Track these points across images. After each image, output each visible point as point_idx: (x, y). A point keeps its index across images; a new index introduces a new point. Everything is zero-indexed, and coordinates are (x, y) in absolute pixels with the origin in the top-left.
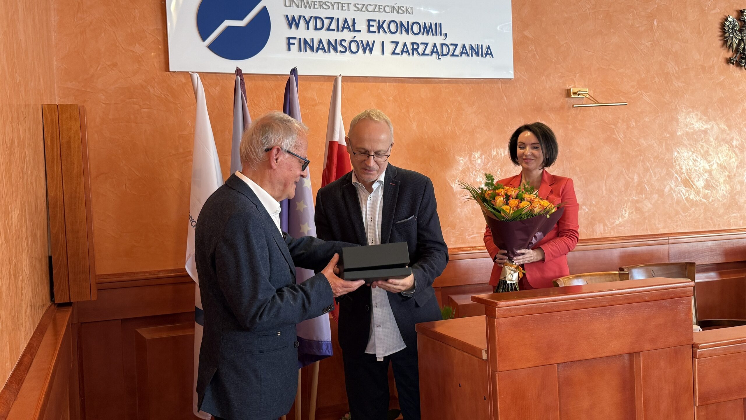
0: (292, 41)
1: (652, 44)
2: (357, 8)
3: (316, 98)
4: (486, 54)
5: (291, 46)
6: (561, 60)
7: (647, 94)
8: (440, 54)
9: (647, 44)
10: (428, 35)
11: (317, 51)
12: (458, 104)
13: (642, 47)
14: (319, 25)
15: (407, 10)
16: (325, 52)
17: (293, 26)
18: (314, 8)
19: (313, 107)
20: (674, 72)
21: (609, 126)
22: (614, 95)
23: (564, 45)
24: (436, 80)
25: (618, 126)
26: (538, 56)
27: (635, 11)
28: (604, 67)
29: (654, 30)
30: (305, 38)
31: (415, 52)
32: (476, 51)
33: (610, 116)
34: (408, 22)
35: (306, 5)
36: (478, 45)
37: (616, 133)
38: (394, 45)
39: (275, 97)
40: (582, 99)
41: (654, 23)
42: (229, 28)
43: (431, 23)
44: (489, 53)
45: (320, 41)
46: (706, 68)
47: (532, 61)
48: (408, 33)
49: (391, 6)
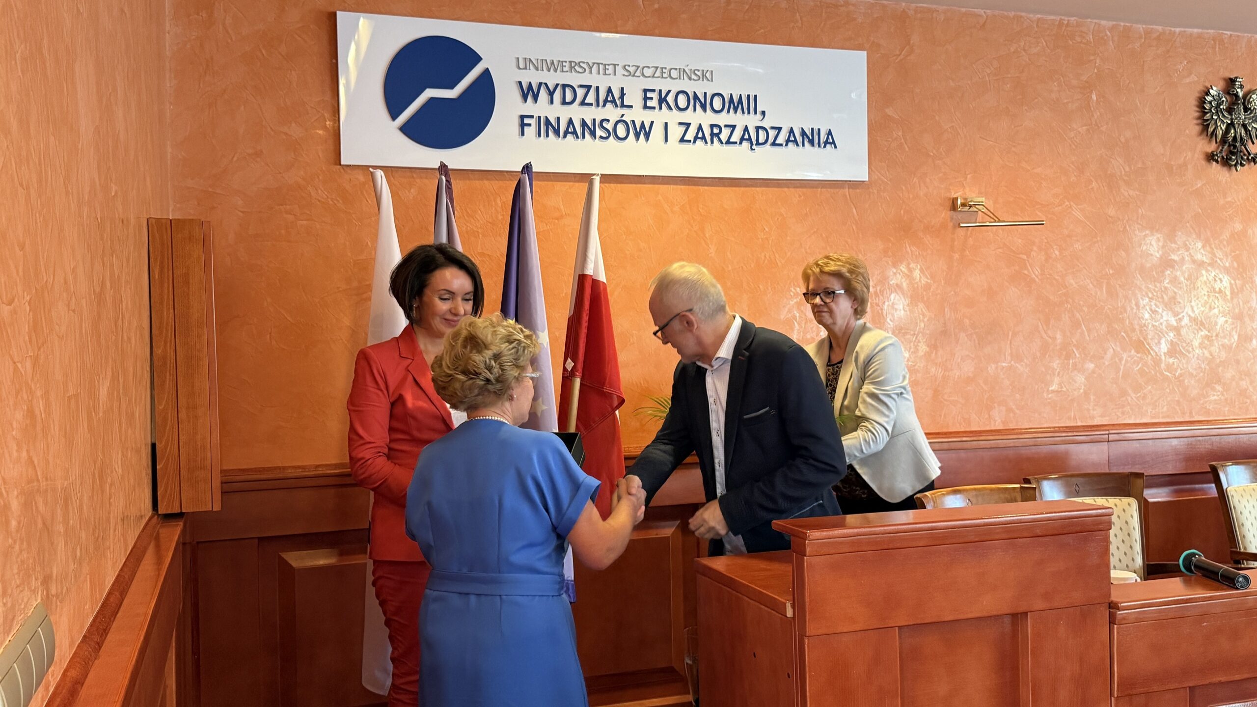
0: (526, 121)
1: (1088, 130)
2: (628, 71)
3: (562, 207)
4: (826, 143)
5: (526, 128)
6: (943, 153)
7: (1079, 207)
8: (754, 142)
9: (1080, 129)
10: (736, 112)
11: (565, 136)
12: (780, 219)
13: (1072, 134)
14: (569, 98)
15: (704, 76)
16: (577, 137)
17: (530, 98)
18: (562, 71)
19: (556, 221)
20: (1123, 173)
21: (1018, 256)
22: (1027, 208)
23: (949, 130)
24: (748, 181)
25: (1032, 256)
26: (908, 147)
27: (1062, 78)
28: (1012, 165)
29: (1092, 109)
30: (546, 117)
31: (714, 139)
32: (810, 138)
33: (1020, 241)
34: (705, 94)
35: (550, 67)
36: (812, 129)
37: (1029, 267)
38: (683, 128)
39: (500, 205)
40: (975, 213)
41: (1091, 97)
42: (432, 100)
43: (741, 95)
44: (830, 141)
45: (570, 122)
46: (1174, 168)
47: (898, 154)
48: (705, 110)
49: (680, 69)
